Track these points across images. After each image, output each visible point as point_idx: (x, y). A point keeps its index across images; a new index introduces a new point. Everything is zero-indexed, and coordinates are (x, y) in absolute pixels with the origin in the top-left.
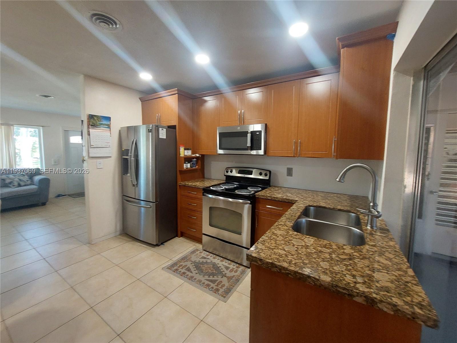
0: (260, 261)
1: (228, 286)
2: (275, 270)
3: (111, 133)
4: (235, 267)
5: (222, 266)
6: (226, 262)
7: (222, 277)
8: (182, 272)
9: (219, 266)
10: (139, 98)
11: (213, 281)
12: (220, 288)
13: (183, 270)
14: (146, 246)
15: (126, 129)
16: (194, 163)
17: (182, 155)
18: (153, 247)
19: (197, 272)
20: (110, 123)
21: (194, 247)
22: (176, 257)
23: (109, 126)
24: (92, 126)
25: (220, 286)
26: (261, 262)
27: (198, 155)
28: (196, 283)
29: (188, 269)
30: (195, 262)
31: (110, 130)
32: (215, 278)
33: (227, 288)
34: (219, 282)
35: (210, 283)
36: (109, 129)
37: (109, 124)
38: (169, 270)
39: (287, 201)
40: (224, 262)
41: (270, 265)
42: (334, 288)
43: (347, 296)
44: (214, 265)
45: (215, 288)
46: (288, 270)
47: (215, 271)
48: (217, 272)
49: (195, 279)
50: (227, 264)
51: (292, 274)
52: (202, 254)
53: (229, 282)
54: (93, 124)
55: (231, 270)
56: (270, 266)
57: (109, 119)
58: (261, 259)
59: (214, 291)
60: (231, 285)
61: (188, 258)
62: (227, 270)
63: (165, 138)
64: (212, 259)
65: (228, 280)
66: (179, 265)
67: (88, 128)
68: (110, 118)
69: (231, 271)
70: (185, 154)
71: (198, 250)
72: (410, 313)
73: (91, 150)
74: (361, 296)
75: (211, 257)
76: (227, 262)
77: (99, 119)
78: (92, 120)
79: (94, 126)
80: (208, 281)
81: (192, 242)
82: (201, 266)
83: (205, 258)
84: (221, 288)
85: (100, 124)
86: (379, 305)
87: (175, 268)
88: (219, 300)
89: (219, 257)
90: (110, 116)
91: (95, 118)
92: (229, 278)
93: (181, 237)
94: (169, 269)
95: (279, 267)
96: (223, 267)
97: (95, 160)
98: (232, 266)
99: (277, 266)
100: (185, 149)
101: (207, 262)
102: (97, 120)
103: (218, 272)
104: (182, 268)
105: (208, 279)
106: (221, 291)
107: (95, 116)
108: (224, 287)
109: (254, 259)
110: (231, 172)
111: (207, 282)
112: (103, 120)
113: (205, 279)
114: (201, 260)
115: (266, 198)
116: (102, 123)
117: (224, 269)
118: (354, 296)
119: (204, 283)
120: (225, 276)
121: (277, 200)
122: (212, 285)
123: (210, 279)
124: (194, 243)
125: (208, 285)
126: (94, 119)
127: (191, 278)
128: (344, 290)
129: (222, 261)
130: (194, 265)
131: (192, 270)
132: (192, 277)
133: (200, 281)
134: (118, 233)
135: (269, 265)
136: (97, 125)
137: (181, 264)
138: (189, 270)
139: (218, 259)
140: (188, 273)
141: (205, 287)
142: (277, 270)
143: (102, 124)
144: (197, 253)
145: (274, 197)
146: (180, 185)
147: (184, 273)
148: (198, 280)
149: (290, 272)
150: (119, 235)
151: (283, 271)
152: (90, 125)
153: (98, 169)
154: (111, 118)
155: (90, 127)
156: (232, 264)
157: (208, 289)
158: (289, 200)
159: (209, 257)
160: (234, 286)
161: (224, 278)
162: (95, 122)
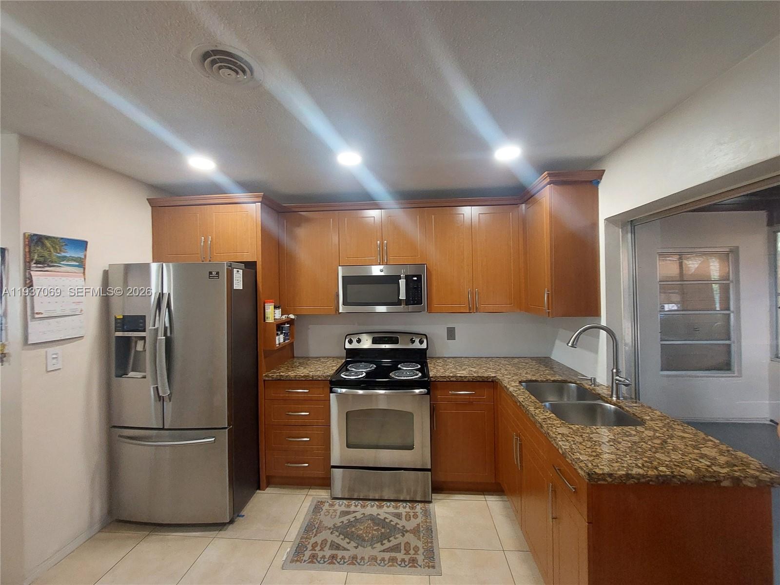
0: (609, 477)
1: (424, 545)
2: (632, 481)
3: (85, 279)
4: (408, 509)
5: (387, 516)
6: (388, 507)
7: (403, 535)
8: (327, 557)
9: (383, 518)
10: (147, 199)
11: (396, 548)
12: (414, 554)
13: (328, 553)
14: (203, 533)
15: (122, 268)
16: (287, 332)
17: (270, 320)
18: (220, 530)
19: (353, 544)
20: (85, 256)
21: (310, 498)
22: (294, 533)
23: (81, 263)
24: (37, 263)
25: (412, 552)
26: (611, 478)
27: (292, 316)
28: (370, 565)
29: (334, 545)
30: (335, 528)
31: (84, 273)
32: (394, 542)
33: (426, 550)
34: (405, 547)
35: (393, 554)
36: (81, 270)
37: (83, 257)
38: (298, 563)
39: (481, 380)
40: (385, 507)
41: (624, 478)
42: (701, 480)
43: (714, 484)
44: (373, 519)
45: (407, 558)
46: (649, 477)
47: (383, 530)
48: (388, 531)
49: (363, 558)
50: (391, 510)
51: (653, 479)
52: (337, 507)
53: (419, 539)
54: (42, 259)
55: (406, 517)
56: (624, 480)
57: (82, 245)
58: (612, 474)
59: (410, 565)
60: (427, 542)
61: (317, 526)
62: (401, 519)
63: (242, 288)
64: (360, 510)
65: (414, 534)
66: (310, 545)
67: (27, 267)
68: (86, 243)
69: (408, 518)
70: (276, 318)
71: (322, 503)
72: (768, 480)
73: (33, 325)
74: (728, 478)
75: (356, 506)
76: (390, 506)
77: (57, 247)
78: (38, 248)
79: (44, 263)
80: (387, 552)
81: (298, 492)
82: (353, 529)
83: (348, 513)
84: (416, 553)
85: (59, 257)
86: (745, 483)
87: (308, 554)
88: (429, 576)
89: (370, 502)
90: (86, 240)
91: (48, 244)
92: (416, 531)
93: (267, 487)
94: (297, 561)
95: (637, 476)
96: (390, 518)
97: (42, 351)
98: (404, 509)
99: (635, 476)
100: (275, 307)
101: (357, 518)
102: (52, 250)
103: (389, 529)
104: (322, 549)
105: (382, 549)
106: (420, 558)
107: (47, 238)
108: (418, 550)
109: (600, 477)
110: (359, 341)
111: (387, 556)
112: (65, 247)
113: (380, 552)
114: (345, 519)
115: (448, 380)
116: (63, 254)
117: (395, 520)
118: (721, 482)
119: (383, 559)
120: (407, 531)
121: (465, 380)
122: (400, 556)
123: (385, 547)
124: (305, 492)
125: (393, 560)
126: (43, 245)
127: (354, 561)
128: (711, 478)
129: (380, 507)
130: (340, 534)
131: (344, 543)
132: (354, 558)
133: (374, 559)
134: (97, 527)
135: (622, 479)
136: (52, 262)
137: (313, 540)
138: (336, 546)
139: (372, 506)
140: (340, 553)
141: (391, 566)
142: (634, 481)
143: (64, 258)
144: (324, 508)
145: (460, 377)
146: (267, 379)
147: (333, 557)
148: (369, 558)
149: (652, 478)
150: (99, 532)
151: (643, 480)
152: (34, 261)
153: (50, 373)
154: (89, 244)
155: (35, 265)
156: (399, 506)
157: (399, 567)
158: (483, 378)
159: (353, 508)
160: (432, 542)
161: (407, 535)
162: (46, 254)
